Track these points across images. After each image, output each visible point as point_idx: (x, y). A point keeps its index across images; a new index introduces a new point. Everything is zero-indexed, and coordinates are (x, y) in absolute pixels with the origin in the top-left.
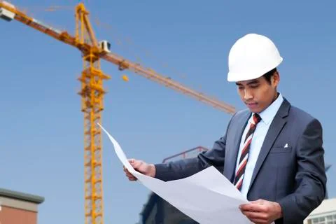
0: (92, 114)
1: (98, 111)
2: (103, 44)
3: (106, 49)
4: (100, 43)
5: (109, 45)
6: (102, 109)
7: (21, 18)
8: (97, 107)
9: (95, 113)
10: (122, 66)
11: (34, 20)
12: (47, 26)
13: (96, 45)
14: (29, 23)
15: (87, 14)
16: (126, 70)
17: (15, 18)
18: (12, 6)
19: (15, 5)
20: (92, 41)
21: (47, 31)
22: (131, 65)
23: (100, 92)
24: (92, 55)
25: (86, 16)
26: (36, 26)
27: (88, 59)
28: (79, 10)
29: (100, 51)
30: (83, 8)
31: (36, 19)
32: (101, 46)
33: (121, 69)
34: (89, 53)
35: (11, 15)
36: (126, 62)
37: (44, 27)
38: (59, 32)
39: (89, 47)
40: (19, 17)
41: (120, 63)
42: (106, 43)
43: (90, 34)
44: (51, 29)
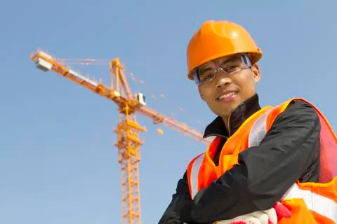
0: (129, 165)
1: (136, 162)
2: (138, 97)
3: (141, 101)
4: (136, 96)
5: (144, 98)
6: (138, 161)
7: (58, 69)
8: (134, 159)
9: (132, 164)
10: (157, 120)
11: (71, 72)
12: (83, 78)
13: (131, 96)
14: (66, 74)
15: (122, 69)
17: (52, 68)
18: (49, 57)
19: (53, 57)
20: (127, 94)
21: (83, 83)
22: (166, 119)
23: (136, 144)
24: (127, 108)
25: (121, 71)
26: (72, 77)
27: (124, 112)
28: (114, 64)
29: (135, 104)
30: (118, 63)
31: (72, 69)
32: (136, 98)
33: (155, 123)
34: (125, 106)
35: (49, 66)
36: (160, 116)
37: (81, 79)
38: (95, 84)
39: (125, 100)
40: (56, 68)
41: (154, 117)
42: (141, 96)
43: (125, 89)
44: (87, 80)
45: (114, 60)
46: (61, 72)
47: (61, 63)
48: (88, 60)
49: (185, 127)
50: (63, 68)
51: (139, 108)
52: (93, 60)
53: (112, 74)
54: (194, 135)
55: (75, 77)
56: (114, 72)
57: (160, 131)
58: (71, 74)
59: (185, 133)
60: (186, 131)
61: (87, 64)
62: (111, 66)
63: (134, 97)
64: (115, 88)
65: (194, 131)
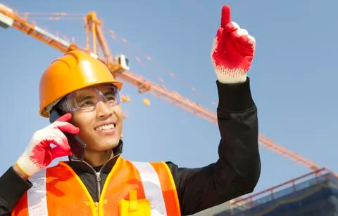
2: (120, 59)
3: (124, 65)
4: (117, 58)
5: (127, 60)
7: (20, 26)
10: (143, 87)
11: (37, 28)
12: (53, 37)
13: (111, 59)
14: (31, 31)
15: (99, 24)
16: (147, 93)
17: (13, 24)
18: (10, 10)
19: (14, 11)
20: (106, 56)
21: (52, 42)
22: (154, 87)
25: (99, 28)
26: (39, 35)
28: (90, 19)
29: (116, 68)
30: (95, 18)
31: (39, 27)
32: (117, 63)
33: (140, 92)
35: (9, 22)
36: (147, 83)
37: (49, 38)
38: (67, 44)
40: (19, 24)
41: (139, 84)
42: (123, 58)
43: (103, 49)
44: (57, 39)
45: (90, 13)
46: (25, 29)
47: (24, 18)
48: (58, 14)
49: (177, 96)
50: (27, 24)
51: (121, 73)
52: (63, 14)
53: (87, 31)
54: (187, 106)
55: (42, 35)
56: (90, 28)
57: (147, 101)
58: (37, 32)
59: (177, 104)
60: (178, 101)
61: (57, 18)
62: (86, 22)
63: (114, 60)
64: (91, 48)
65: (187, 102)
